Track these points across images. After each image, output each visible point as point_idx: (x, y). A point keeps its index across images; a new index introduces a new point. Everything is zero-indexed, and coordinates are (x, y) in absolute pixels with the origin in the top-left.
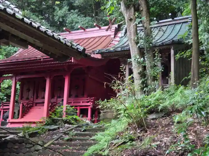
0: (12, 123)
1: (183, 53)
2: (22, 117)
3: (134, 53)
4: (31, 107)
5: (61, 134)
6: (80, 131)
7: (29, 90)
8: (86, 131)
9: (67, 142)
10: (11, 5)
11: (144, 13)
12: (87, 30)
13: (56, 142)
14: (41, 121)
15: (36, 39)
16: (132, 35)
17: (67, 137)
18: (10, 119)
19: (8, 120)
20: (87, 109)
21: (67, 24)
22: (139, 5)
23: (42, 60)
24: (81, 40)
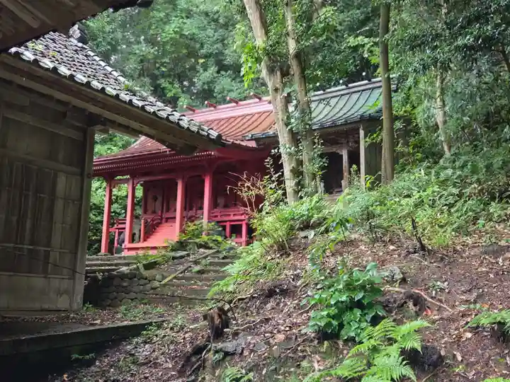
0: (129, 249)
1: (375, 135)
2: (145, 240)
3: (284, 139)
4: (158, 224)
5: (189, 264)
6: (218, 257)
7: (155, 199)
8: (228, 258)
9: (197, 276)
10: (114, 73)
11: (297, 78)
12: (241, 103)
13: (181, 275)
14: (165, 245)
15: (141, 123)
16: (280, 113)
17: (197, 268)
18: (127, 244)
19: (123, 245)
20: (241, 225)
21: (215, 95)
22: (289, 67)
23: (168, 152)
24: (233, 119)
